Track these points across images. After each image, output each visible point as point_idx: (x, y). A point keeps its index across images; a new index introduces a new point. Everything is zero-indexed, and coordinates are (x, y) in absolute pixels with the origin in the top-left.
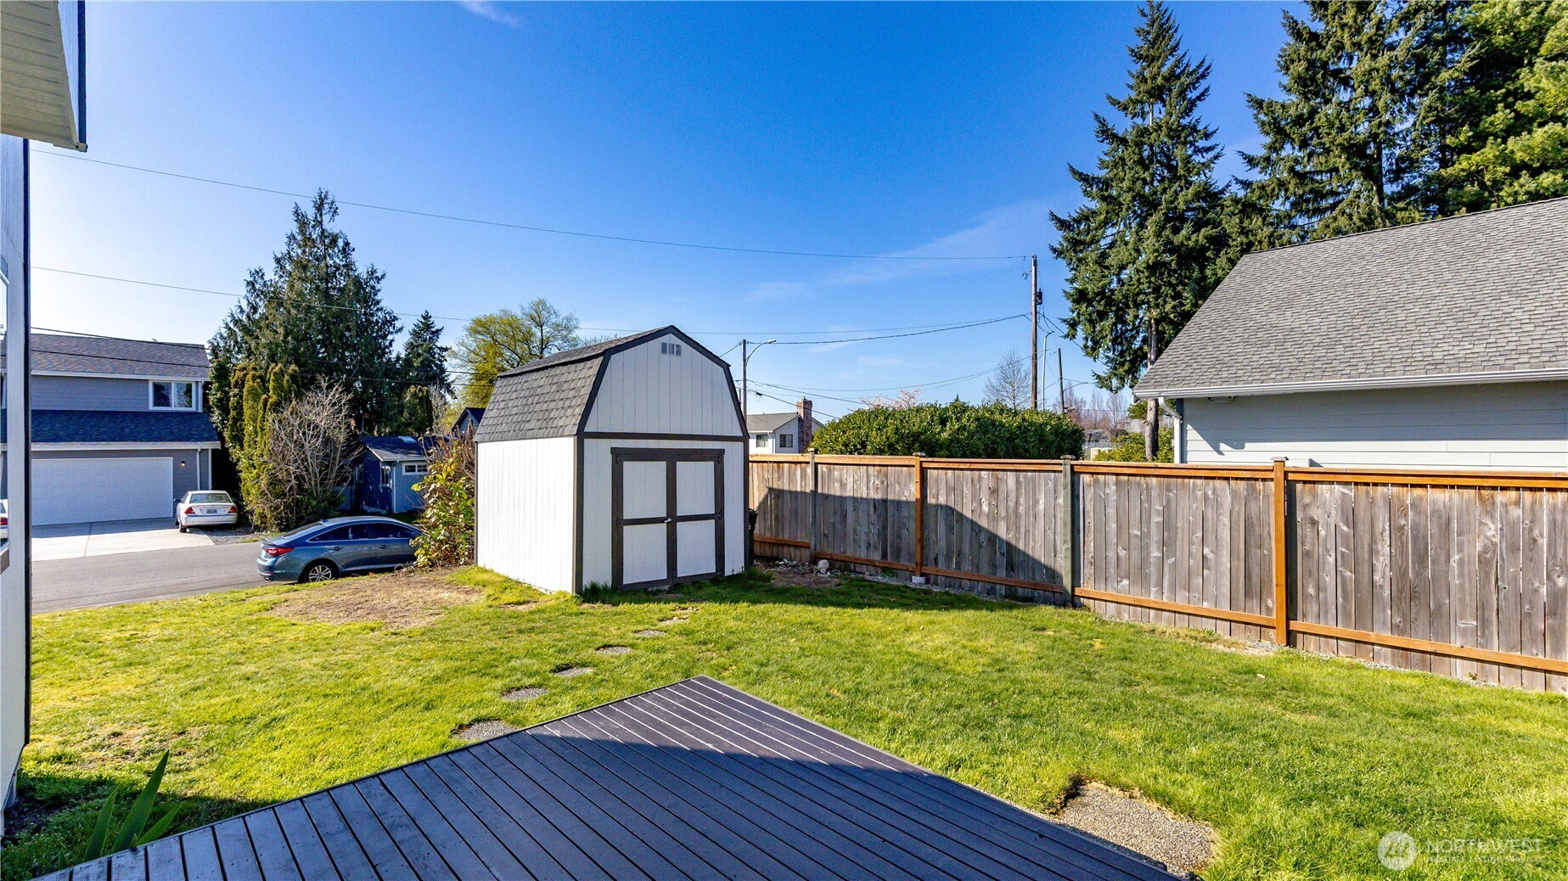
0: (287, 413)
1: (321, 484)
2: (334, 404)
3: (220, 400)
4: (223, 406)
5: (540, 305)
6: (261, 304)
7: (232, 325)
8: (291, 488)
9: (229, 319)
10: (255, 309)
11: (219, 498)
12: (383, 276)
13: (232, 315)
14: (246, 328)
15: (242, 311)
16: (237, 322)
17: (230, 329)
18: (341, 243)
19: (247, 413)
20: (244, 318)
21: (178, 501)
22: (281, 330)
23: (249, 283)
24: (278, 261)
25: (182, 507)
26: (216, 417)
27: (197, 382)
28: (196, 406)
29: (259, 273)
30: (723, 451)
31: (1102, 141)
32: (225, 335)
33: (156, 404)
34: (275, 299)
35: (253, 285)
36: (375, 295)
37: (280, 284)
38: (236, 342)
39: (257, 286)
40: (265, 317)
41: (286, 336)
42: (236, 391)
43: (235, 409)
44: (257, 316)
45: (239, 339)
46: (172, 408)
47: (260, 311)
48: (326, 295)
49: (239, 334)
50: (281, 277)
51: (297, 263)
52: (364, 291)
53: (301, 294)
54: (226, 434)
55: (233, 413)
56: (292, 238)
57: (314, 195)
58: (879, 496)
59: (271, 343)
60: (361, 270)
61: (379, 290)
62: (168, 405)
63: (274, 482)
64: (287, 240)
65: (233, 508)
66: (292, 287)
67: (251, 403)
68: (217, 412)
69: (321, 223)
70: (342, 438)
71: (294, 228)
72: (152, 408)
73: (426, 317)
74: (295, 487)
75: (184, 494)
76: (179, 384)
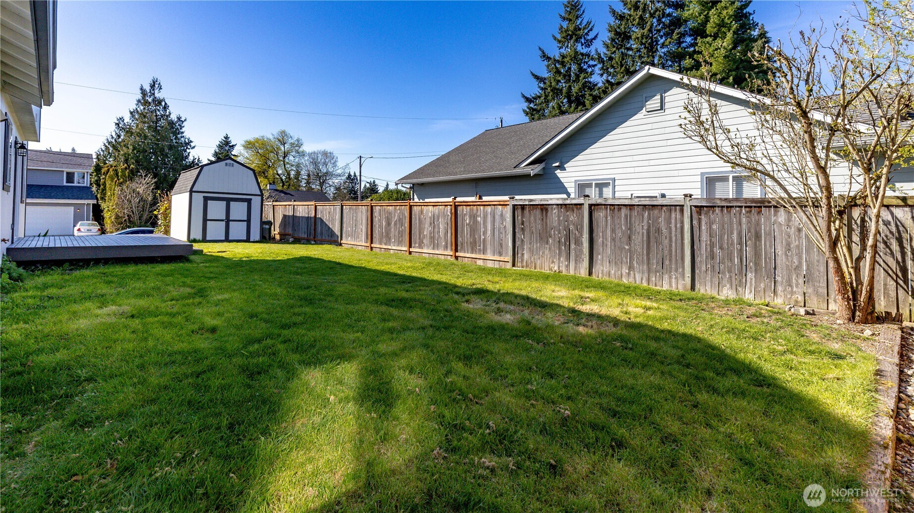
0: (124, 187)
1: (139, 219)
2: (148, 183)
3: (97, 181)
4: (98, 183)
5: (283, 133)
6: (122, 134)
7: (107, 144)
8: (125, 220)
9: (106, 141)
10: (119, 136)
11: (93, 225)
12: (185, 120)
13: (108, 139)
14: (114, 146)
15: (113, 138)
16: (109, 143)
17: (106, 146)
18: (163, 104)
19: (108, 185)
20: (113, 141)
21: (74, 226)
22: (131, 147)
23: (116, 124)
24: (131, 113)
25: (76, 228)
26: (94, 189)
27: (87, 172)
28: (86, 184)
29: (122, 119)
30: (251, 199)
31: (543, 61)
32: (104, 149)
33: (67, 182)
34: (129, 132)
35: (118, 125)
36: (181, 129)
37: (132, 124)
38: (109, 153)
39: (120, 126)
40: (123, 141)
41: (133, 150)
42: (104, 176)
43: (103, 185)
44: (120, 140)
45: (111, 151)
46: (75, 184)
47: (122, 137)
48: (155, 130)
49: (111, 149)
50: (133, 121)
51: (140, 114)
52: (175, 127)
53: (142, 129)
54: (99, 196)
55: (102, 187)
56: (139, 101)
57: (150, 81)
58: (307, 216)
59: (126, 154)
60: (174, 117)
61: (183, 127)
62: (73, 183)
63: (117, 217)
64: (136, 102)
65: (99, 229)
66: (137, 126)
67: (110, 182)
68: (95, 186)
69: (154, 94)
70: (150, 199)
71: (140, 96)
72: (65, 184)
73: (227, 138)
74: (127, 220)
75: (77, 223)
76: (78, 173)
